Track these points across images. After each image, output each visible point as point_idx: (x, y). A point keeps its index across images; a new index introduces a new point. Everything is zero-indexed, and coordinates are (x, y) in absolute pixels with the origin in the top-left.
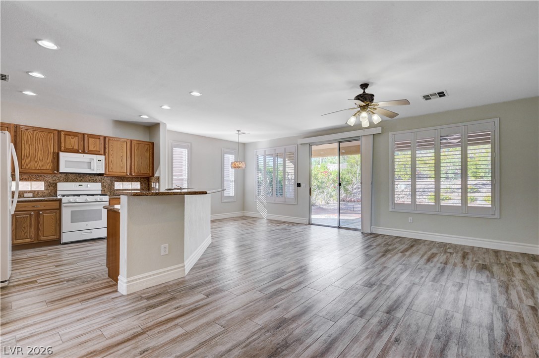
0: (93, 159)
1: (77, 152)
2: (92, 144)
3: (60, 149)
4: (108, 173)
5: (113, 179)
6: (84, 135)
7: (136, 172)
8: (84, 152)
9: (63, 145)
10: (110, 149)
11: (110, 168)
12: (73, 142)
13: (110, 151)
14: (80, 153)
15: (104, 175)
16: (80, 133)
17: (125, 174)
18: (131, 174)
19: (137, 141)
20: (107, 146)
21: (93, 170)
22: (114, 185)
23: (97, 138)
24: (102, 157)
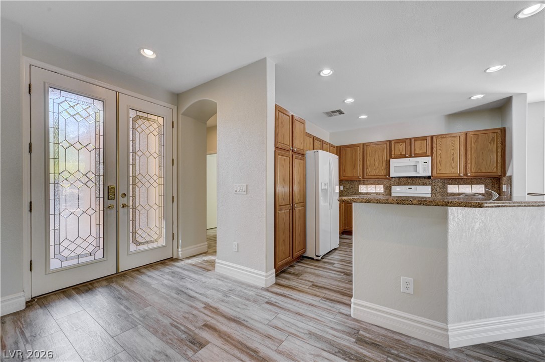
0: (418, 162)
1: (405, 157)
2: (418, 147)
3: (391, 157)
4: (435, 175)
5: (446, 181)
6: (410, 139)
7: (473, 171)
8: (411, 156)
9: (393, 153)
10: (438, 149)
11: (438, 170)
12: (401, 148)
13: (438, 150)
14: (407, 157)
15: (432, 178)
16: (407, 139)
17: (457, 175)
18: (466, 174)
19: (475, 131)
20: (434, 146)
21: (419, 173)
22: (447, 189)
23: (423, 140)
24: (428, 159)
